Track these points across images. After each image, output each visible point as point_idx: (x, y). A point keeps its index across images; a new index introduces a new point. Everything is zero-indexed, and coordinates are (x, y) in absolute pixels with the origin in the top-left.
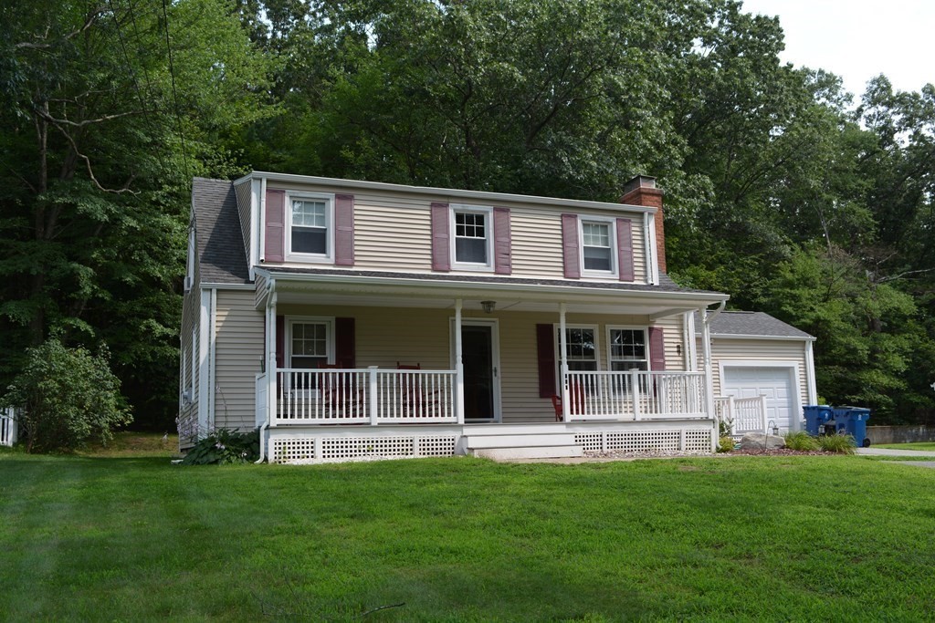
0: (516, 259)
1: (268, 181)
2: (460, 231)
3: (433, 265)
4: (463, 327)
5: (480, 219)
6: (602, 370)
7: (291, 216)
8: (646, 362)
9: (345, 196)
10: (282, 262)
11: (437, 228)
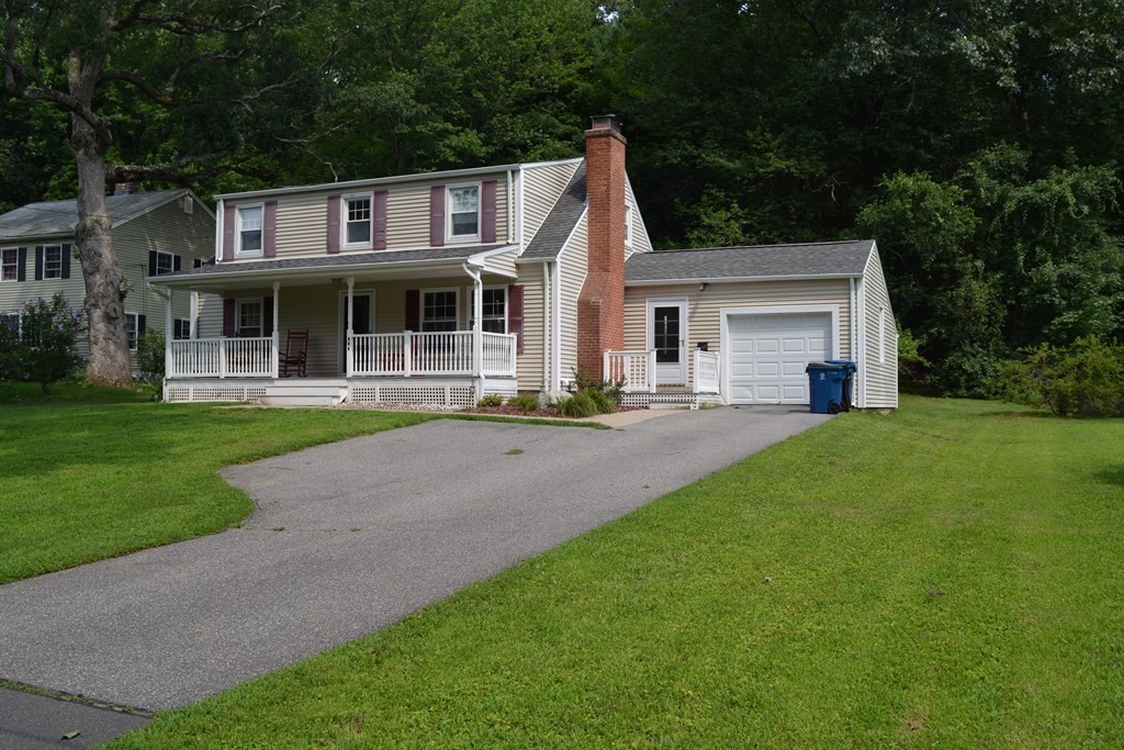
0: (390, 234)
1: (225, 201)
2: (351, 216)
3: (328, 248)
4: (354, 298)
5: (367, 203)
6: (461, 330)
7: (240, 226)
8: (503, 321)
9: (271, 203)
10: (233, 260)
11: (333, 217)
